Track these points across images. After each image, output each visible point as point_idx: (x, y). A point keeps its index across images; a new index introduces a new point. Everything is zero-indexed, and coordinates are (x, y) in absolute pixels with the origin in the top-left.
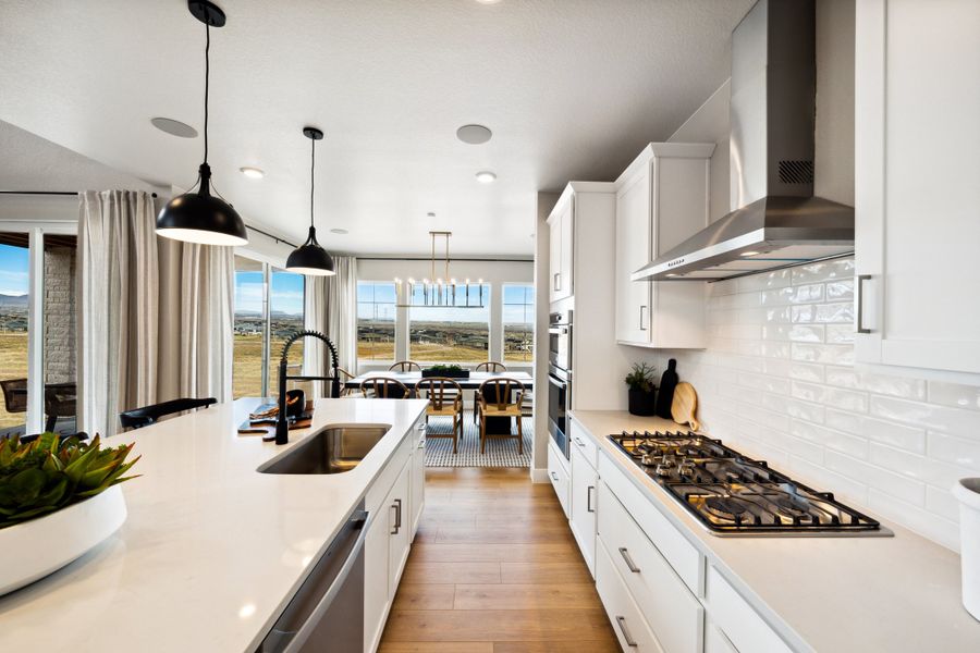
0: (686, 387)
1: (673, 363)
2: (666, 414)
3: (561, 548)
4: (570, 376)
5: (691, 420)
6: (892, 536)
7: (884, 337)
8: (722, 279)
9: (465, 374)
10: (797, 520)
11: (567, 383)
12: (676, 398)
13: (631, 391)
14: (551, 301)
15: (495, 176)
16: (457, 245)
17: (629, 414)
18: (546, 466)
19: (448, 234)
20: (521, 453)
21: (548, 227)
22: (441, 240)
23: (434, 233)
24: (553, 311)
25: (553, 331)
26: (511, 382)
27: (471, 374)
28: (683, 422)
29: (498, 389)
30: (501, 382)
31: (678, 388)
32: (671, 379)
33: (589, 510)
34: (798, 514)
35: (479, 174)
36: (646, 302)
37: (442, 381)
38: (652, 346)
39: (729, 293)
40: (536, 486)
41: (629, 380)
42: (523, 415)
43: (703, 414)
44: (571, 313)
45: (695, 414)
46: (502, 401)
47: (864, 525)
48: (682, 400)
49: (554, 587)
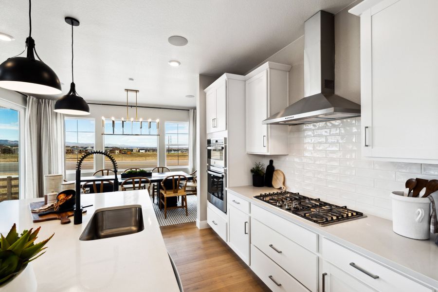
0: (279, 172)
1: (271, 162)
2: (270, 185)
3: (224, 257)
4: (225, 171)
5: (282, 187)
6: (367, 217)
7: (372, 148)
8: (296, 124)
9: (150, 175)
10: (337, 217)
11: (224, 174)
12: (274, 177)
13: (253, 176)
14: (207, 132)
15: (179, 63)
16: (142, 98)
17: (253, 187)
18: (206, 219)
19: (137, 91)
20: (187, 215)
21: (205, 94)
22: (132, 95)
23: (127, 90)
24: (208, 138)
25: (209, 148)
26: (181, 177)
27: (153, 174)
28: (279, 187)
29: (174, 181)
30: (175, 177)
31: (275, 173)
32: (271, 169)
33: (245, 233)
34: (338, 215)
35: (171, 61)
36: (266, 134)
37: (140, 179)
38: (269, 154)
39: (299, 131)
40: (201, 230)
41: (252, 171)
42: (187, 195)
43: (288, 183)
44: (225, 139)
45: (284, 183)
46: (176, 188)
47: (359, 215)
48: (277, 178)
49: (230, 275)
